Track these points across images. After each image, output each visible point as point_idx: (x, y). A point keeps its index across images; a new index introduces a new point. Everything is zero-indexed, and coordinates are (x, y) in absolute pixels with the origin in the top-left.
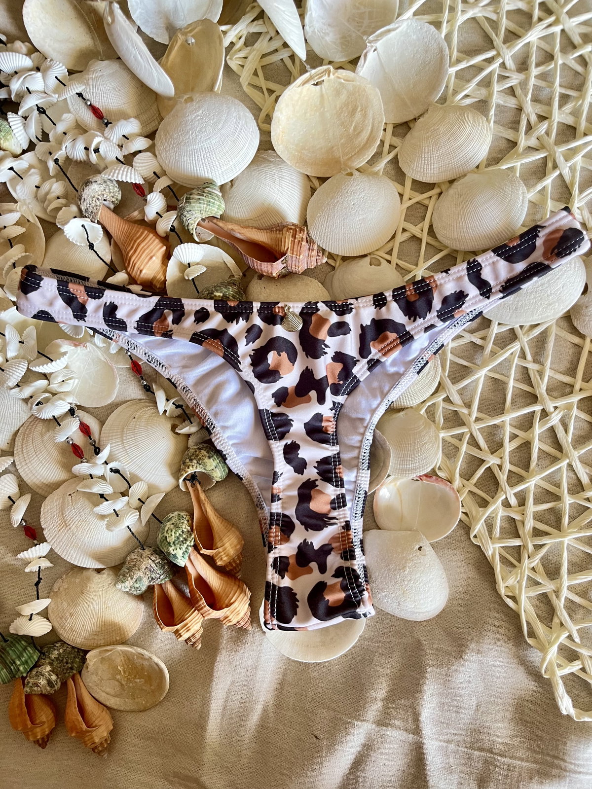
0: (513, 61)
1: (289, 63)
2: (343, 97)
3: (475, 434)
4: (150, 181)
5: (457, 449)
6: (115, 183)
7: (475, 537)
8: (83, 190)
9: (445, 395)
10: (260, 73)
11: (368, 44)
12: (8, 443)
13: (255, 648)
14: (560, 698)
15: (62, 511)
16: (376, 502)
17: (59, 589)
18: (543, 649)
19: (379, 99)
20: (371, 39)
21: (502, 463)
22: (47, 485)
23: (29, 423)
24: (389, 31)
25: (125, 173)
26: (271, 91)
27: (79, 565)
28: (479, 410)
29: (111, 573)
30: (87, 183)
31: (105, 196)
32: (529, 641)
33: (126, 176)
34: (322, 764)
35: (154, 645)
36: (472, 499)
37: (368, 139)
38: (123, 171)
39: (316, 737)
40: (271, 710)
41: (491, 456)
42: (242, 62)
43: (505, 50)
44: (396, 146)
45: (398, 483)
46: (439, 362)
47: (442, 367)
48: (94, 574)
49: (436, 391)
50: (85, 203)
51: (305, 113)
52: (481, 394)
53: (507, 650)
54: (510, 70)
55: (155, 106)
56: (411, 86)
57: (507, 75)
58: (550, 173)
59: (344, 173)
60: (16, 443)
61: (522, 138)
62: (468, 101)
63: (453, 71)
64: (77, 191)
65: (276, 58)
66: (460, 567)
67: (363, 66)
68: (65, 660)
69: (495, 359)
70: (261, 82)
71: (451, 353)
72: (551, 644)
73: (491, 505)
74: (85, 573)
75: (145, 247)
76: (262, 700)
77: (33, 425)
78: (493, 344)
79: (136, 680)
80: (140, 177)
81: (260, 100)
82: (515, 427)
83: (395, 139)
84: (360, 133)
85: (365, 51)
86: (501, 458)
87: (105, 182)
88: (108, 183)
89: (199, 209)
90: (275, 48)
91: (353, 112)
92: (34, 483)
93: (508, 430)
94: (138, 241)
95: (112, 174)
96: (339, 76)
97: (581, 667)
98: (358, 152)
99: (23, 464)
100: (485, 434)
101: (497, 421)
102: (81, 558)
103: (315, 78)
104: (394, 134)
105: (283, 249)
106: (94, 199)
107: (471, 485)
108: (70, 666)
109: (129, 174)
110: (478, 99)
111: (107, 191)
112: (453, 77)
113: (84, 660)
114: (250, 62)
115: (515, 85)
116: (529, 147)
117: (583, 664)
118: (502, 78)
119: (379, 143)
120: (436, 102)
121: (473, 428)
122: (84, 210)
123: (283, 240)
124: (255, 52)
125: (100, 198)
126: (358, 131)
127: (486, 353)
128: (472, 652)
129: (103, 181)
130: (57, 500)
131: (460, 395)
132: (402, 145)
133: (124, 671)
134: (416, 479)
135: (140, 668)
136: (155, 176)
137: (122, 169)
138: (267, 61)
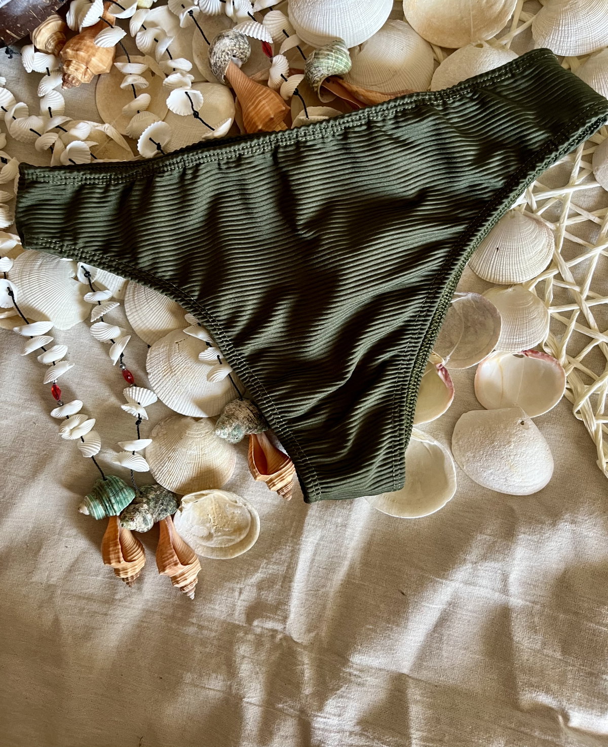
3: (585, 312)
4: (277, 40)
5: (565, 327)
6: (245, 39)
7: (578, 412)
8: (215, 43)
9: (556, 272)
12: (119, 291)
15: (169, 357)
16: (478, 376)
17: (158, 434)
22: (154, 333)
25: (256, 30)
27: (178, 412)
28: (591, 289)
29: (208, 423)
30: (220, 37)
31: (235, 51)
33: (257, 33)
34: (407, 619)
35: (247, 495)
36: (577, 376)
37: (500, 13)
38: (255, 28)
39: (403, 593)
40: (358, 566)
41: (601, 334)
44: (525, 20)
45: (502, 358)
46: (553, 241)
47: (556, 245)
48: (193, 421)
49: (548, 268)
50: (215, 57)
52: (594, 274)
53: (602, 522)
59: (474, 44)
60: (127, 292)
64: (209, 44)
68: (160, 502)
71: (566, 230)
73: (598, 381)
74: (183, 421)
75: (266, 105)
76: (349, 556)
79: (225, 529)
80: (270, 37)
83: (524, 13)
84: (491, 6)
87: (236, 37)
88: (239, 38)
89: (327, 65)
92: (142, 330)
95: (244, 29)
98: (487, 25)
99: (134, 311)
100: (595, 313)
102: (182, 404)
106: (224, 54)
107: (577, 363)
108: (165, 508)
109: (260, 31)
111: (237, 46)
113: (178, 504)
119: (510, 17)
122: (213, 64)
125: (230, 53)
126: (490, 4)
127: (603, 232)
128: (566, 522)
129: (234, 36)
130: (164, 347)
131: (572, 272)
132: (537, 17)
133: (214, 520)
134: (520, 354)
135: (231, 516)
136: (284, 35)
137: (254, 25)
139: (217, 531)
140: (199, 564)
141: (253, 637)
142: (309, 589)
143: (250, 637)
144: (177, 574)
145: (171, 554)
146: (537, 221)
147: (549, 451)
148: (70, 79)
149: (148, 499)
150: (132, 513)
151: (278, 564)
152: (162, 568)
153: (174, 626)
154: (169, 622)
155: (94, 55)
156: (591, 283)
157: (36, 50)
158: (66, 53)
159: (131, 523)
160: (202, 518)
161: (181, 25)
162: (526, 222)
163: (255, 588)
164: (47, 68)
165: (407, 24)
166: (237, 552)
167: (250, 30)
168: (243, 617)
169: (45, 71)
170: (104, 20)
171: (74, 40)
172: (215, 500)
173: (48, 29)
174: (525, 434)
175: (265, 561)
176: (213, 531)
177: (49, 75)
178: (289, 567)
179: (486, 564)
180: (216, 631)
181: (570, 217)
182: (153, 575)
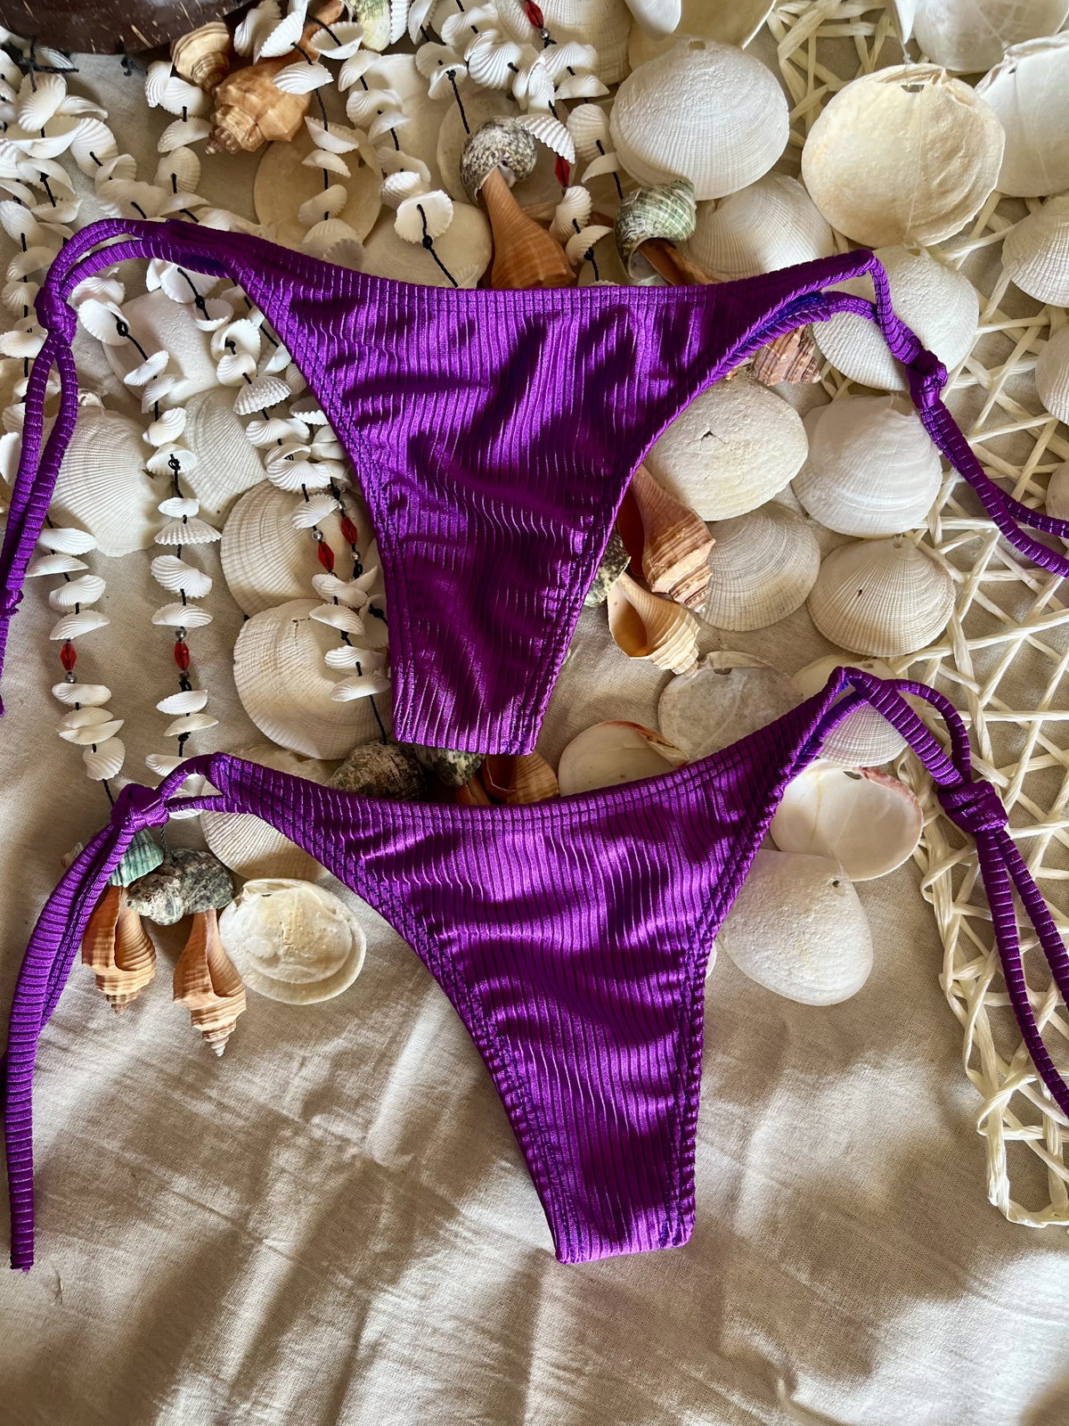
1: (862, 46)
3: (978, 729)
4: (585, 157)
6: (531, 140)
7: (929, 889)
9: (947, 653)
10: (812, 47)
11: (1006, 57)
12: (218, 512)
14: (995, 1173)
15: (277, 641)
18: (988, 1092)
20: (1014, 50)
21: (1010, 787)
22: (260, 597)
23: (262, 488)
24: (1047, 46)
25: (554, 133)
26: (819, 82)
28: (997, 694)
29: (319, 768)
31: (507, 155)
32: (970, 1073)
33: (554, 139)
36: (940, 831)
37: (956, 207)
38: (553, 130)
41: (995, 771)
42: (791, 21)
44: (995, 228)
46: (953, 602)
47: (957, 608)
49: (935, 643)
50: (471, 155)
51: (874, 128)
52: (1008, 669)
53: (925, 1075)
55: (622, 47)
59: (906, 247)
60: (232, 514)
65: (846, 31)
66: (887, 931)
67: (988, 86)
68: (203, 883)
69: (1051, 619)
70: (811, 63)
71: (979, 588)
72: (1002, 1086)
77: (268, 493)
78: (1055, 594)
79: (302, 954)
80: (572, 152)
81: (798, 88)
82: (1048, 737)
83: (996, 217)
84: (947, 191)
85: (997, 66)
86: (1011, 779)
87: (516, 133)
88: (521, 137)
89: (655, 218)
90: (848, 16)
91: (950, 155)
93: (1035, 738)
96: (951, 88)
97: (1041, 1137)
98: (932, 221)
99: (235, 551)
100: (994, 734)
101: (1020, 719)
103: (912, 78)
104: (998, 211)
106: (487, 153)
108: (209, 894)
109: (559, 137)
111: (513, 148)
113: (236, 892)
114: (804, 25)
117: (1045, 1133)
119: (971, 218)
121: (979, 718)
124: (815, 12)
125: (497, 155)
126: (945, 188)
127: (1038, 605)
128: (866, 1062)
129: (512, 129)
130: (271, 623)
131: (974, 660)
132: (1016, 230)
133: (289, 935)
134: (856, 772)
135: (317, 935)
136: (597, 149)
137: (553, 125)
138: (830, 31)
139: (289, 953)
140: (244, 1001)
141: (307, 1142)
142: (418, 1082)
143: (301, 1141)
144: (204, 1007)
145: (202, 971)
146: (936, 564)
147: (870, 941)
148: (223, 136)
149: (184, 872)
150: (151, 889)
151: (377, 1031)
152: (180, 991)
153: (177, 1095)
154: (170, 1087)
155: (273, 107)
156: (999, 685)
157: (174, 73)
158: (225, 91)
159: (145, 904)
160: (269, 926)
161: (431, 93)
162: (918, 560)
163: (329, 1062)
164: (185, 108)
165: (802, 187)
166: (313, 996)
167: (543, 130)
168: (298, 1106)
169: (178, 111)
170: (303, 52)
171: (245, 73)
172: (299, 901)
173: (203, 43)
174: (837, 903)
175: (356, 1021)
176: (281, 952)
177: (185, 120)
178: (393, 1041)
179: (720, 1104)
180: (247, 1119)
181: (991, 568)
182: (161, 1002)
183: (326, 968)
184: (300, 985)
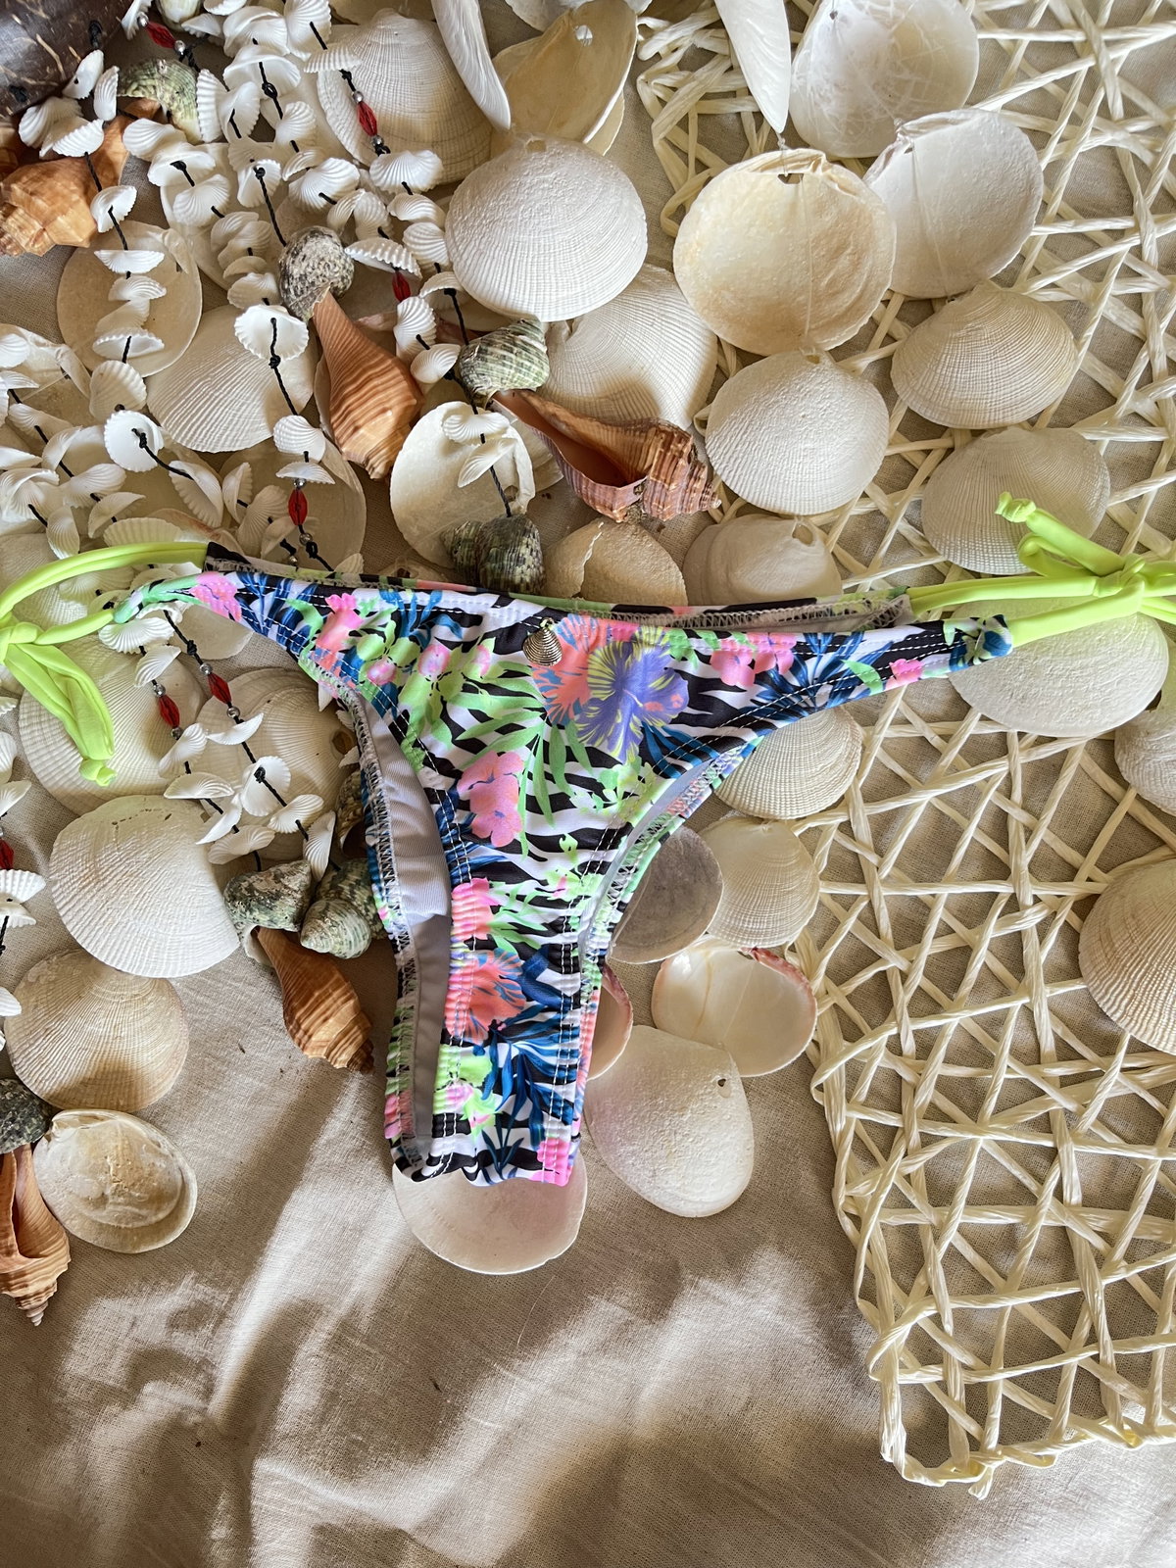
0: (1159, 247)
1: (750, 124)
2: (828, 219)
3: (876, 905)
7: (820, 1088)
10: (692, 125)
11: (900, 136)
13: (370, 1194)
14: (889, 1427)
16: (662, 977)
17: (38, 979)
18: (882, 1328)
19: (892, 243)
20: (908, 128)
21: (910, 970)
24: (944, 122)
26: (701, 166)
32: (862, 1305)
35: (185, 1137)
36: (834, 1020)
37: (849, 309)
39: (436, 1386)
41: (895, 953)
42: (666, 95)
43: (1151, 223)
45: (715, 952)
49: (833, 807)
51: (751, 226)
54: (1148, 263)
56: (958, 235)
57: (1139, 270)
58: (1160, 475)
59: (802, 354)
61: (1128, 395)
62: (1054, 295)
63: (1042, 232)
65: (730, 107)
67: (880, 172)
68: (10, 1116)
69: (958, 779)
70: (691, 143)
71: (882, 746)
73: (866, 1039)
75: (380, 388)
76: (356, 1288)
78: (960, 751)
79: (133, 1193)
81: (677, 173)
83: (898, 323)
84: (837, 293)
85: (890, 147)
86: (911, 961)
89: (500, 375)
90: (732, 88)
91: (839, 250)
93: (939, 914)
94: (370, 373)
96: (834, 176)
97: (941, 1378)
101: (922, 892)
103: (789, 166)
105: (642, 466)
108: (17, 1128)
110: (1072, 298)
112: (1039, 246)
114: (681, 99)
115: (1148, 294)
116: (1136, 414)
118: (1128, 273)
120: (994, 279)
121: (876, 892)
123: (644, 450)
124: (693, 84)
126: (835, 289)
127: (942, 764)
133: (116, 1170)
135: (147, 1171)
137: (384, 246)
138: (711, 107)
144: (11, 1271)
145: (5, 1230)
148: (3, 240)
151: (217, 1285)
156: (900, 854)
160: (93, 1162)
163: (164, 1322)
166: (145, 1242)
168: (124, 1373)
172: (122, 1133)
175: (194, 1273)
176: (108, 1192)
181: (895, 723)
183: (159, 1209)
184: (131, 1230)
